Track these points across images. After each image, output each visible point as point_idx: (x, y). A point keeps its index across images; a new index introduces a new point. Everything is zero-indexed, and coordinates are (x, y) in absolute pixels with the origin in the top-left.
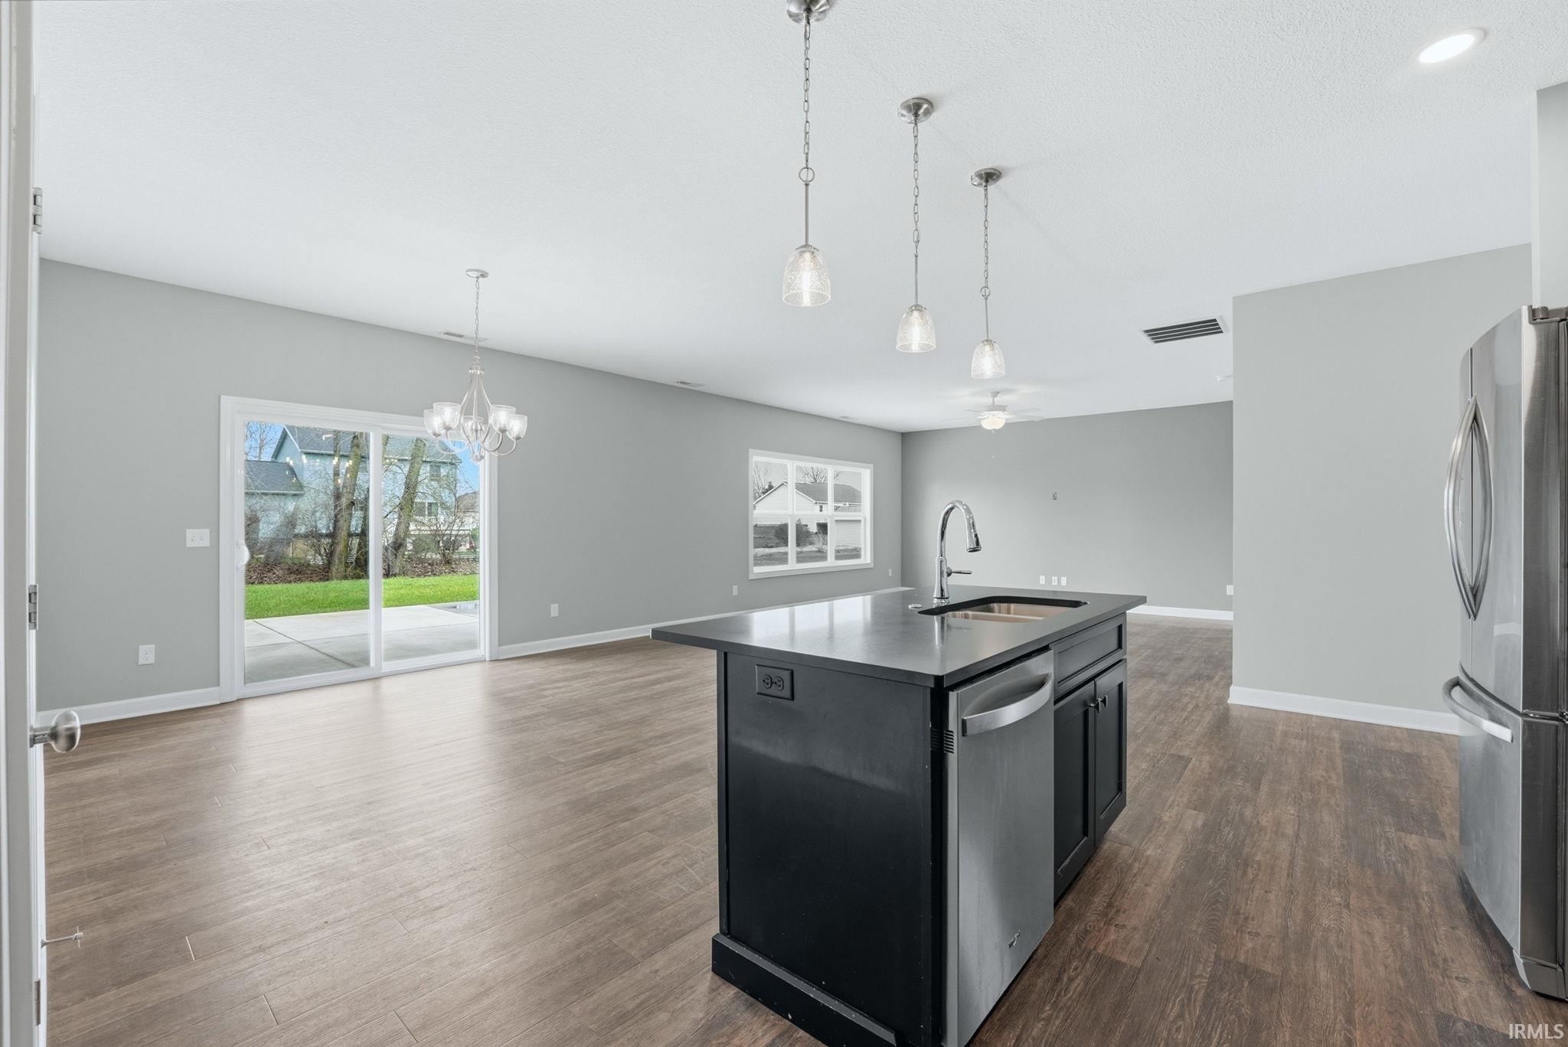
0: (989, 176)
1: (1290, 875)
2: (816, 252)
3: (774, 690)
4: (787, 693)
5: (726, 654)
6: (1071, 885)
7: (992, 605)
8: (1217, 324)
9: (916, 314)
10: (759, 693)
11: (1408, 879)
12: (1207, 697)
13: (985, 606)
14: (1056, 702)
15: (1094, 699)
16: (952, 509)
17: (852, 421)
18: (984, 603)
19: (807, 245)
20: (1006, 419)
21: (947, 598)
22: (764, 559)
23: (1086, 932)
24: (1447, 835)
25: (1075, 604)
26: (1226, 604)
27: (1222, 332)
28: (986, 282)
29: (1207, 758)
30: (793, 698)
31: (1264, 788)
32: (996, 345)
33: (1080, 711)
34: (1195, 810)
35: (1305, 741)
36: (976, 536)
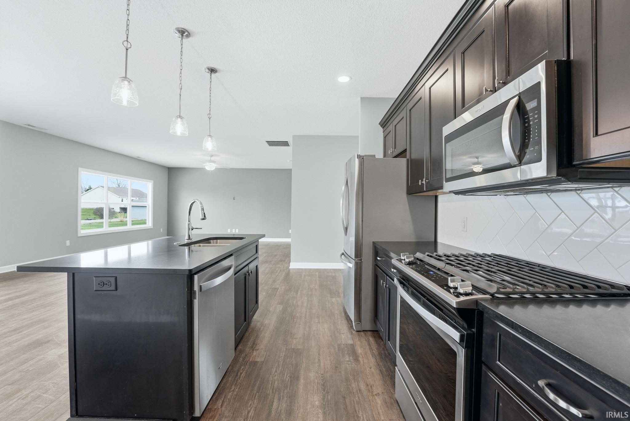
0: (212, 71)
1: (305, 318)
2: (131, 82)
3: (105, 288)
4: (113, 287)
5: (73, 274)
6: (240, 341)
7: (210, 241)
8: (288, 143)
9: (179, 119)
10: (95, 291)
11: (333, 311)
12: (284, 268)
13: (207, 241)
14: (235, 274)
15: (248, 272)
16: (194, 202)
17: (141, 159)
18: (207, 240)
19: (126, 77)
20: (216, 167)
21: (191, 239)
22: (86, 226)
23: (246, 355)
24: (341, 296)
25: (241, 238)
26: (288, 236)
27: (289, 146)
28: (210, 112)
29: (283, 287)
30: (116, 289)
31: (299, 293)
32: (213, 138)
33: (243, 277)
34: (280, 305)
35: (310, 277)
36: (204, 213)
